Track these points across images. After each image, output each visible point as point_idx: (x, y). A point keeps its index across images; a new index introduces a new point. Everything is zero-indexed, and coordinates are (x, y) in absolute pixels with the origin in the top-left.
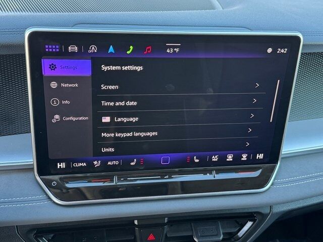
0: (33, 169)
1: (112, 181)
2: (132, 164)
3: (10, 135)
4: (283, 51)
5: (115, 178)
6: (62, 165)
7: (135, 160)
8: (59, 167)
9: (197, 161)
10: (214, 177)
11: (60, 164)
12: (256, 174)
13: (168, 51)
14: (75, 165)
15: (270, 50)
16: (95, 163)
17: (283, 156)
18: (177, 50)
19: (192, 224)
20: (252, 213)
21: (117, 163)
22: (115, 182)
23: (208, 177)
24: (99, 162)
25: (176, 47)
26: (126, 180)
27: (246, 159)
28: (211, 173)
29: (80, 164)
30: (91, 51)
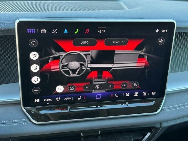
0: (20, 103)
1: (67, 109)
2: (79, 99)
3: (6, 83)
4: (165, 31)
5: (69, 108)
6: (38, 101)
7: (81, 97)
8: (35, 102)
9: (117, 96)
10: (127, 106)
11: (36, 100)
12: (152, 104)
13: (99, 32)
14: (45, 100)
15: (157, 31)
16: (57, 99)
17: (167, 93)
18: (104, 31)
19: (115, 135)
20: (150, 127)
21: (70, 98)
22: (69, 110)
23: (124, 106)
24: (60, 98)
25: (104, 29)
26: (75, 109)
27: (145, 95)
28: (125, 104)
29: (48, 100)
30: (54, 32)
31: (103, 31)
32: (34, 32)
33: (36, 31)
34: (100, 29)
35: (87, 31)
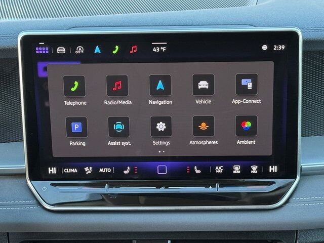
5: (107, 186)
6: (53, 170)
8: (50, 173)
9: (198, 172)
10: (218, 190)
13: (154, 50)
14: (66, 171)
16: (86, 169)
18: (164, 49)
21: (109, 170)
22: (106, 190)
23: (210, 190)
24: (91, 168)
25: (163, 46)
27: (256, 172)
28: (214, 186)
29: (71, 170)
30: (78, 52)
31: (162, 48)
32: (47, 52)
33: (50, 50)
34: (156, 46)
35: (134, 49)
